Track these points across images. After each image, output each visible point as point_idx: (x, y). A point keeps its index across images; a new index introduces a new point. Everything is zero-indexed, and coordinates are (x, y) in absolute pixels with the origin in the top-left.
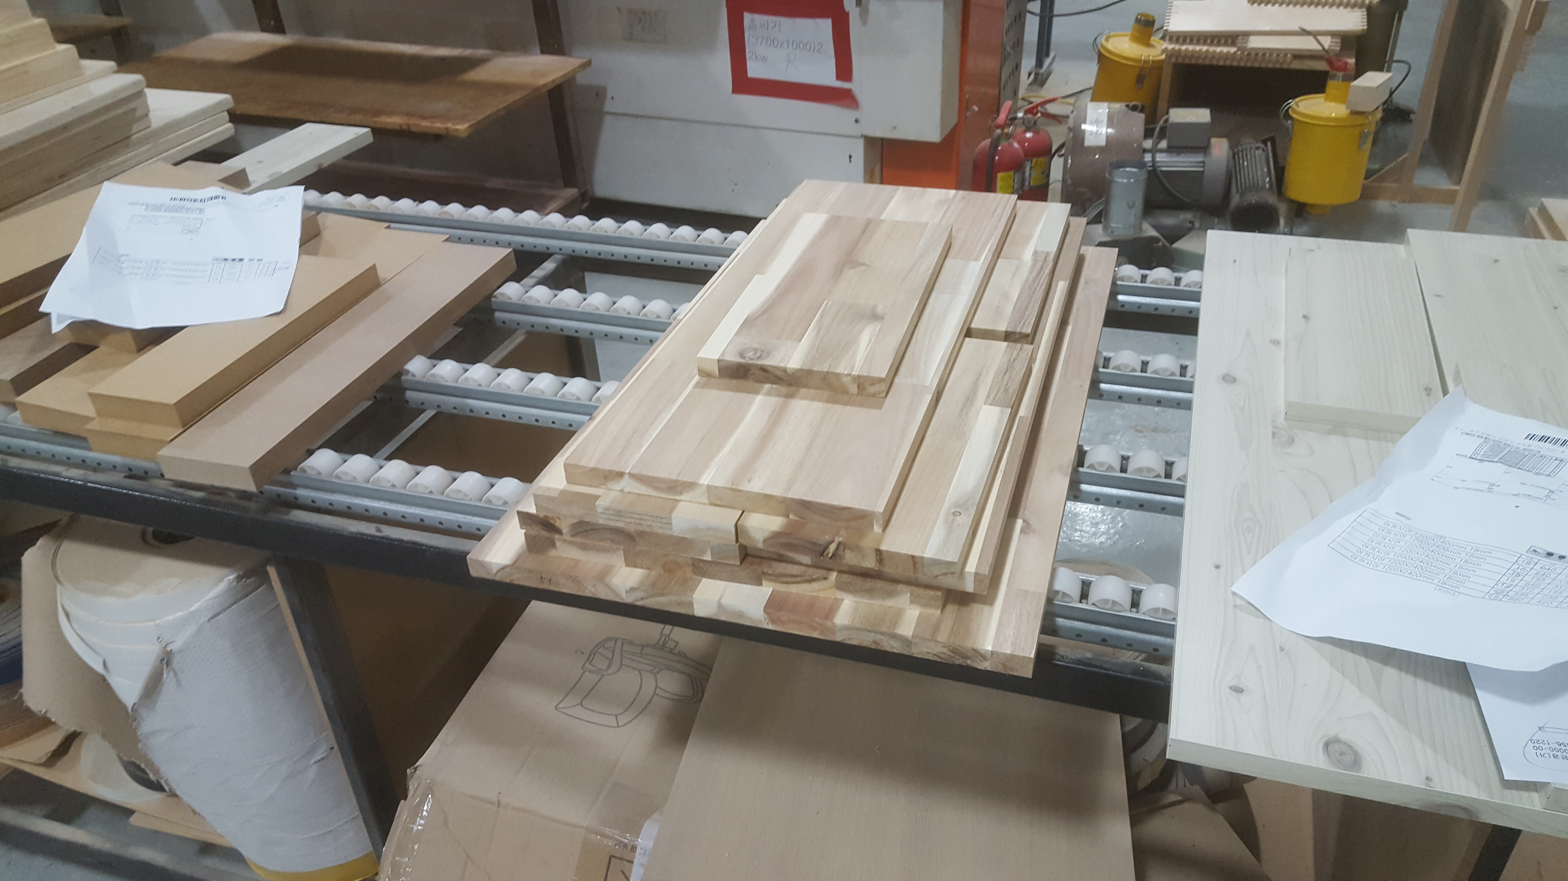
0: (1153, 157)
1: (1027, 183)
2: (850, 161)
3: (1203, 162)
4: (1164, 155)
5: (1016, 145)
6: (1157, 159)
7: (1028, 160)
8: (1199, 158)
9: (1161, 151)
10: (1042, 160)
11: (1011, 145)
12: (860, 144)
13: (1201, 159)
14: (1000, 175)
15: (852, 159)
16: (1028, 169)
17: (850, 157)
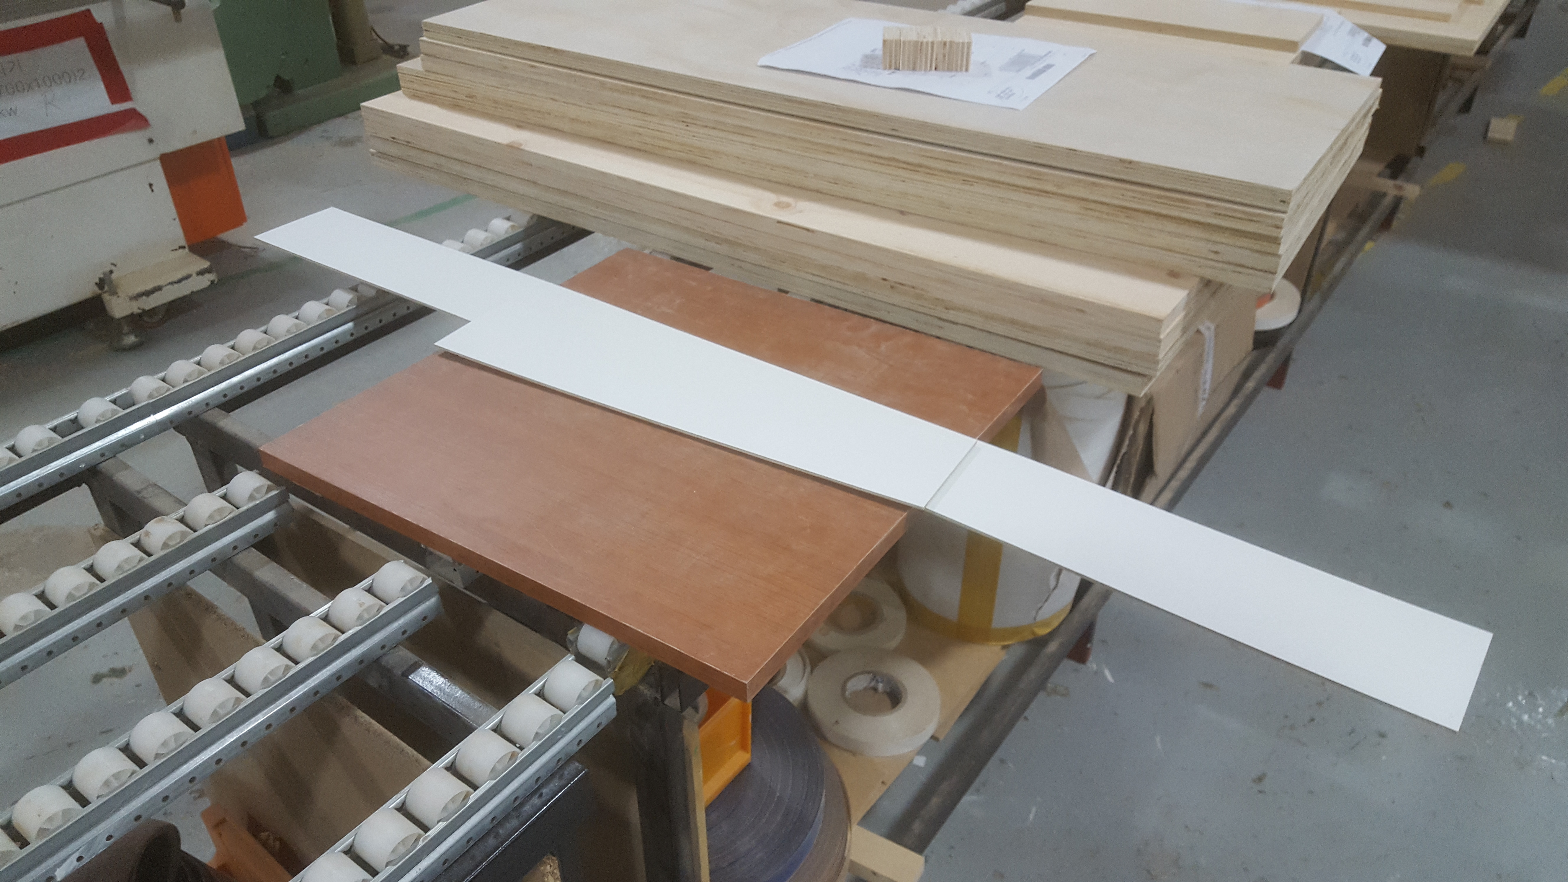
2: (152, 190)
12: (158, 167)
15: (153, 187)
17: (151, 185)
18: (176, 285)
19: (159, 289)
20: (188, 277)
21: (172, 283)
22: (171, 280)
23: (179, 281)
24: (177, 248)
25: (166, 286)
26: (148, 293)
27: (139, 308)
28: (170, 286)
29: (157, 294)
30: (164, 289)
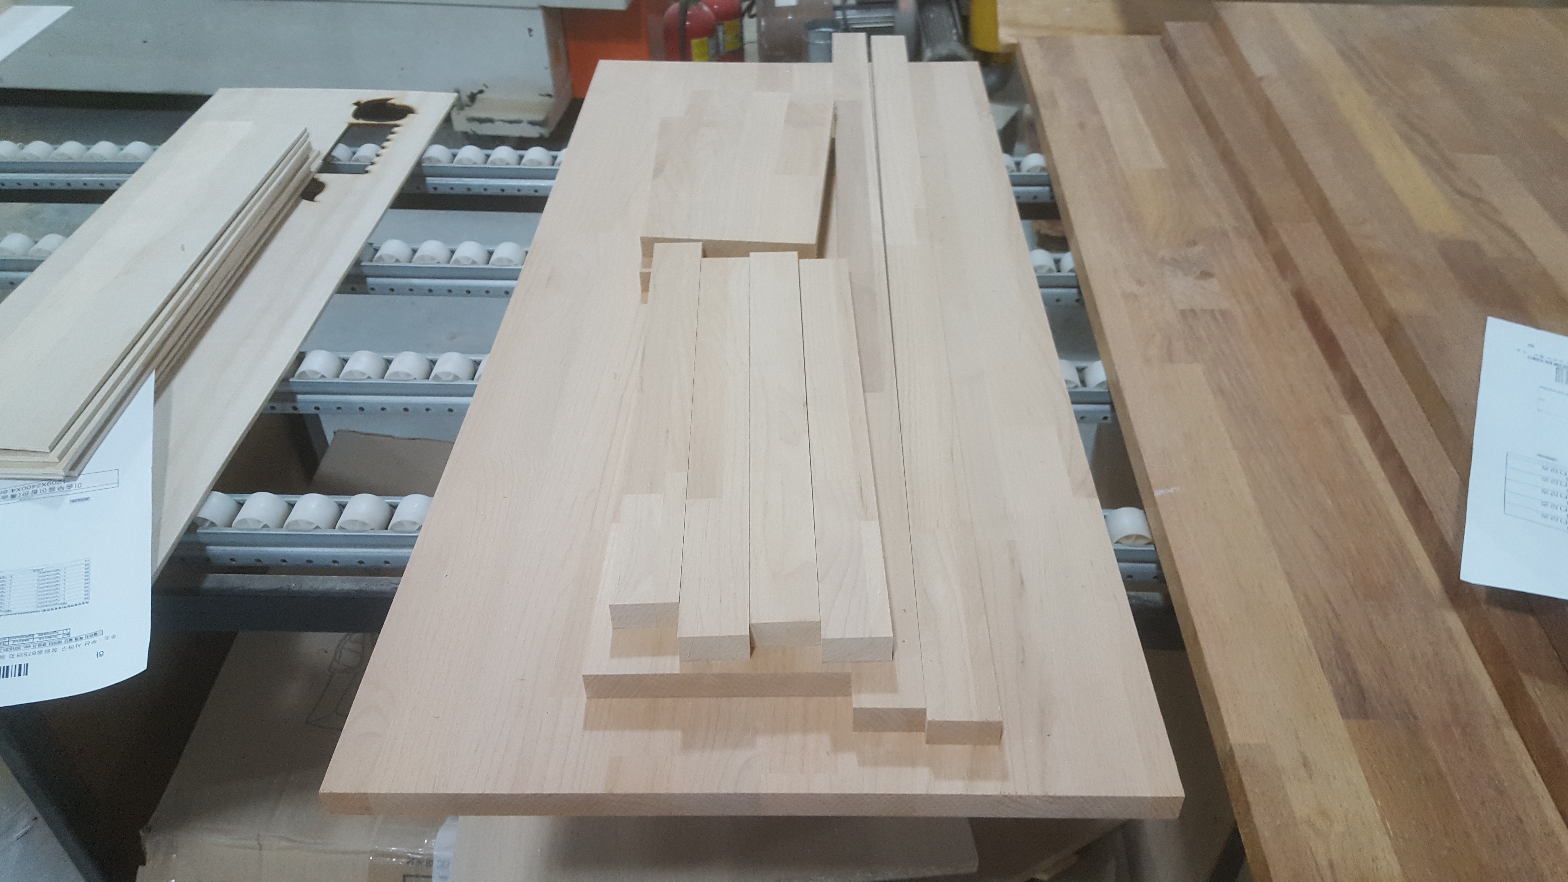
0: (844, 15)
1: (721, 48)
3: (893, 17)
4: (854, 12)
5: (706, 8)
6: (848, 17)
7: (719, 24)
8: (887, 13)
9: (851, 7)
10: (735, 22)
11: (701, 9)
12: (539, 15)
13: (890, 15)
14: (694, 42)
15: (532, 33)
16: (721, 34)
17: (530, 30)
18: (507, 125)
19: (491, 121)
20: (519, 122)
21: (504, 121)
22: (503, 118)
23: (511, 122)
24: (544, 93)
25: (498, 121)
26: (481, 121)
27: (471, 130)
28: (501, 123)
29: (489, 125)
30: (497, 123)
